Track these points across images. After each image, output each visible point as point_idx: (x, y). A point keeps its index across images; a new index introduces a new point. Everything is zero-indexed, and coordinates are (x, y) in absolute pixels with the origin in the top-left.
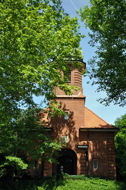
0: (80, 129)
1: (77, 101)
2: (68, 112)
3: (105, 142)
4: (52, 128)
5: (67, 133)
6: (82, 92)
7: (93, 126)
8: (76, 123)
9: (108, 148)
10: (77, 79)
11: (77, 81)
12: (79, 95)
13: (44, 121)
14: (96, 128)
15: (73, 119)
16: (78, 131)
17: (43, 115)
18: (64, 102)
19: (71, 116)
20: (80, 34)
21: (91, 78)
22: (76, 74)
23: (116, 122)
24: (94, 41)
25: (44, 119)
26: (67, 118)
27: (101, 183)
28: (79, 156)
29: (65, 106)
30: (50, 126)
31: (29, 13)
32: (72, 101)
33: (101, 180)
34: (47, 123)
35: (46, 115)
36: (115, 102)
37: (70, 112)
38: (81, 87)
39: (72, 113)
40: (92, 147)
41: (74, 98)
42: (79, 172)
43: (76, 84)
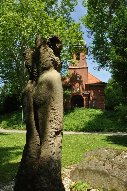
0: (85, 84)
1: (83, 70)
2: (79, 76)
3: (99, 91)
4: (70, 85)
5: (78, 87)
6: (86, 65)
7: (93, 83)
8: (83, 81)
9: (101, 94)
10: (83, 57)
11: (83, 59)
12: (85, 66)
13: (66, 81)
14: (94, 84)
15: (82, 80)
16: (84, 85)
17: (66, 78)
18: (76, 70)
19: (80, 78)
20: (82, 32)
21: (89, 56)
22: (82, 55)
23: (108, 81)
24: (90, 35)
25: (66, 80)
26: (78, 79)
27: (94, 111)
28: (84, 98)
29: (77, 73)
30: (70, 84)
31: (49, 22)
32: (81, 70)
33: (94, 109)
34: (68, 82)
35: (68, 78)
36: (103, 68)
37: (80, 75)
38: (86, 62)
39: (81, 76)
40: (92, 94)
41: (82, 68)
42: (85, 106)
43: (83, 60)
